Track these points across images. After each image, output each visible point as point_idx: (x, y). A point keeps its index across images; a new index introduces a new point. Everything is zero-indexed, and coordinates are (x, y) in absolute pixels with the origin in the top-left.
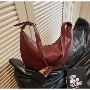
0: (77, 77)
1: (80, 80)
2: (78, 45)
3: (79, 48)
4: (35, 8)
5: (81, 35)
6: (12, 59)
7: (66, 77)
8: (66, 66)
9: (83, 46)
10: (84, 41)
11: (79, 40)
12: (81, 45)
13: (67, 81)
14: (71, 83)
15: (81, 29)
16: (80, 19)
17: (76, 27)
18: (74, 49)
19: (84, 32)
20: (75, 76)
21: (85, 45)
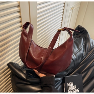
0: (74, 85)
1: (77, 88)
2: (78, 52)
3: (78, 55)
4: (38, 11)
5: (80, 43)
6: (10, 63)
7: (64, 84)
8: (65, 73)
9: (82, 54)
10: (83, 49)
11: (78, 47)
12: (80, 52)
13: (64, 88)
14: (68, 90)
15: (80, 36)
16: (80, 26)
17: (75, 34)
18: (74, 56)
19: (82, 40)
20: (72, 84)
21: (84, 52)
